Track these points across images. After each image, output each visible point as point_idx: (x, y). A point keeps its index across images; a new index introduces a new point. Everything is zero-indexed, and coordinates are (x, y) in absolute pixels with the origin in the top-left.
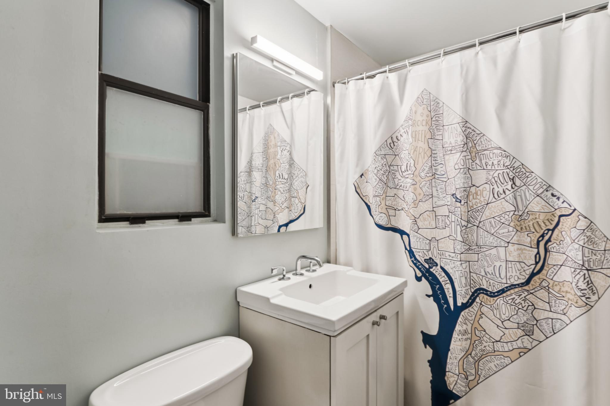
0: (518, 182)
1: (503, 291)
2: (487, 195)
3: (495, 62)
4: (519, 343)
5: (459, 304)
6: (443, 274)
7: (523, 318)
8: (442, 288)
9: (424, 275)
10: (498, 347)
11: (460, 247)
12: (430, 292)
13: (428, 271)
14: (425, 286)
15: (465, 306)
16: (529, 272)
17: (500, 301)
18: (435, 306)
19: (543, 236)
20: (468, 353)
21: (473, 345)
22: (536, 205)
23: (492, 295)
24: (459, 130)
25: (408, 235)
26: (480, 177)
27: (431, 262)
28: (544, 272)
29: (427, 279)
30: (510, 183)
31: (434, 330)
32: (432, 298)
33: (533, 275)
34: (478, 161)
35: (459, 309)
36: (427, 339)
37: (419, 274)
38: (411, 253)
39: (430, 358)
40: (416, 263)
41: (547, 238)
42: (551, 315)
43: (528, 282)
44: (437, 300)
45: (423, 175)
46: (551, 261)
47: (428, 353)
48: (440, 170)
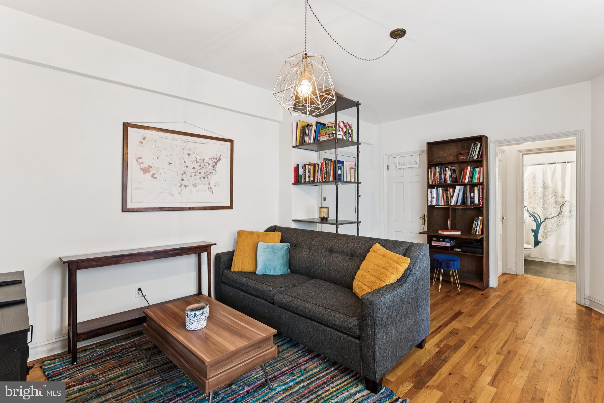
0: (556, 195)
1: (552, 218)
2: (549, 197)
3: (551, 168)
4: (556, 228)
5: (541, 221)
6: (537, 215)
7: (557, 223)
8: (537, 219)
9: (532, 216)
10: (551, 230)
11: (542, 209)
12: (534, 220)
13: (533, 215)
14: (532, 218)
15: (543, 222)
16: (558, 213)
17: (552, 220)
18: (535, 223)
19: (561, 206)
20: (544, 232)
21: (545, 230)
22: (560, 200)
23: (550, 219)
24: (542, 183)
25: (527, 207)
26: (547, 193)
27: (534, 213)
28: (562, 213)
29: (533, 217)
30: (554, 195)
31: (535, 228)
32: (534, 221)
33: (559, 214)
34: (546, 190)
35: (541, 223)
36: (533, 231)
37: (530, 216)
38: (528, 211)
39: (534, 235)
40: (529, 213)
41: (562, 206)
42: (563, 222)
43: (558, 215)
44: (535, 221)
45: (531, 192)
46: (563, 211)
47: (533, 234)
48: (536, 191)
